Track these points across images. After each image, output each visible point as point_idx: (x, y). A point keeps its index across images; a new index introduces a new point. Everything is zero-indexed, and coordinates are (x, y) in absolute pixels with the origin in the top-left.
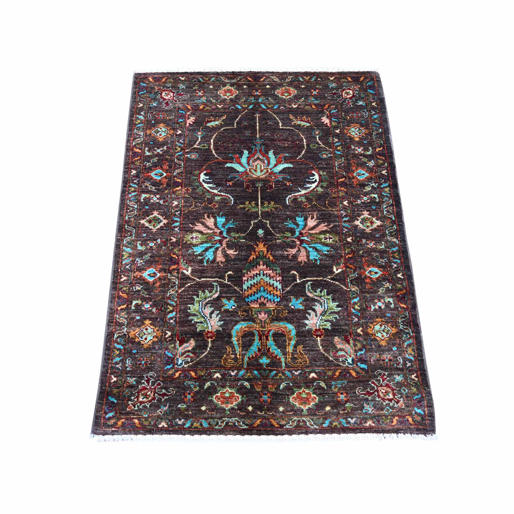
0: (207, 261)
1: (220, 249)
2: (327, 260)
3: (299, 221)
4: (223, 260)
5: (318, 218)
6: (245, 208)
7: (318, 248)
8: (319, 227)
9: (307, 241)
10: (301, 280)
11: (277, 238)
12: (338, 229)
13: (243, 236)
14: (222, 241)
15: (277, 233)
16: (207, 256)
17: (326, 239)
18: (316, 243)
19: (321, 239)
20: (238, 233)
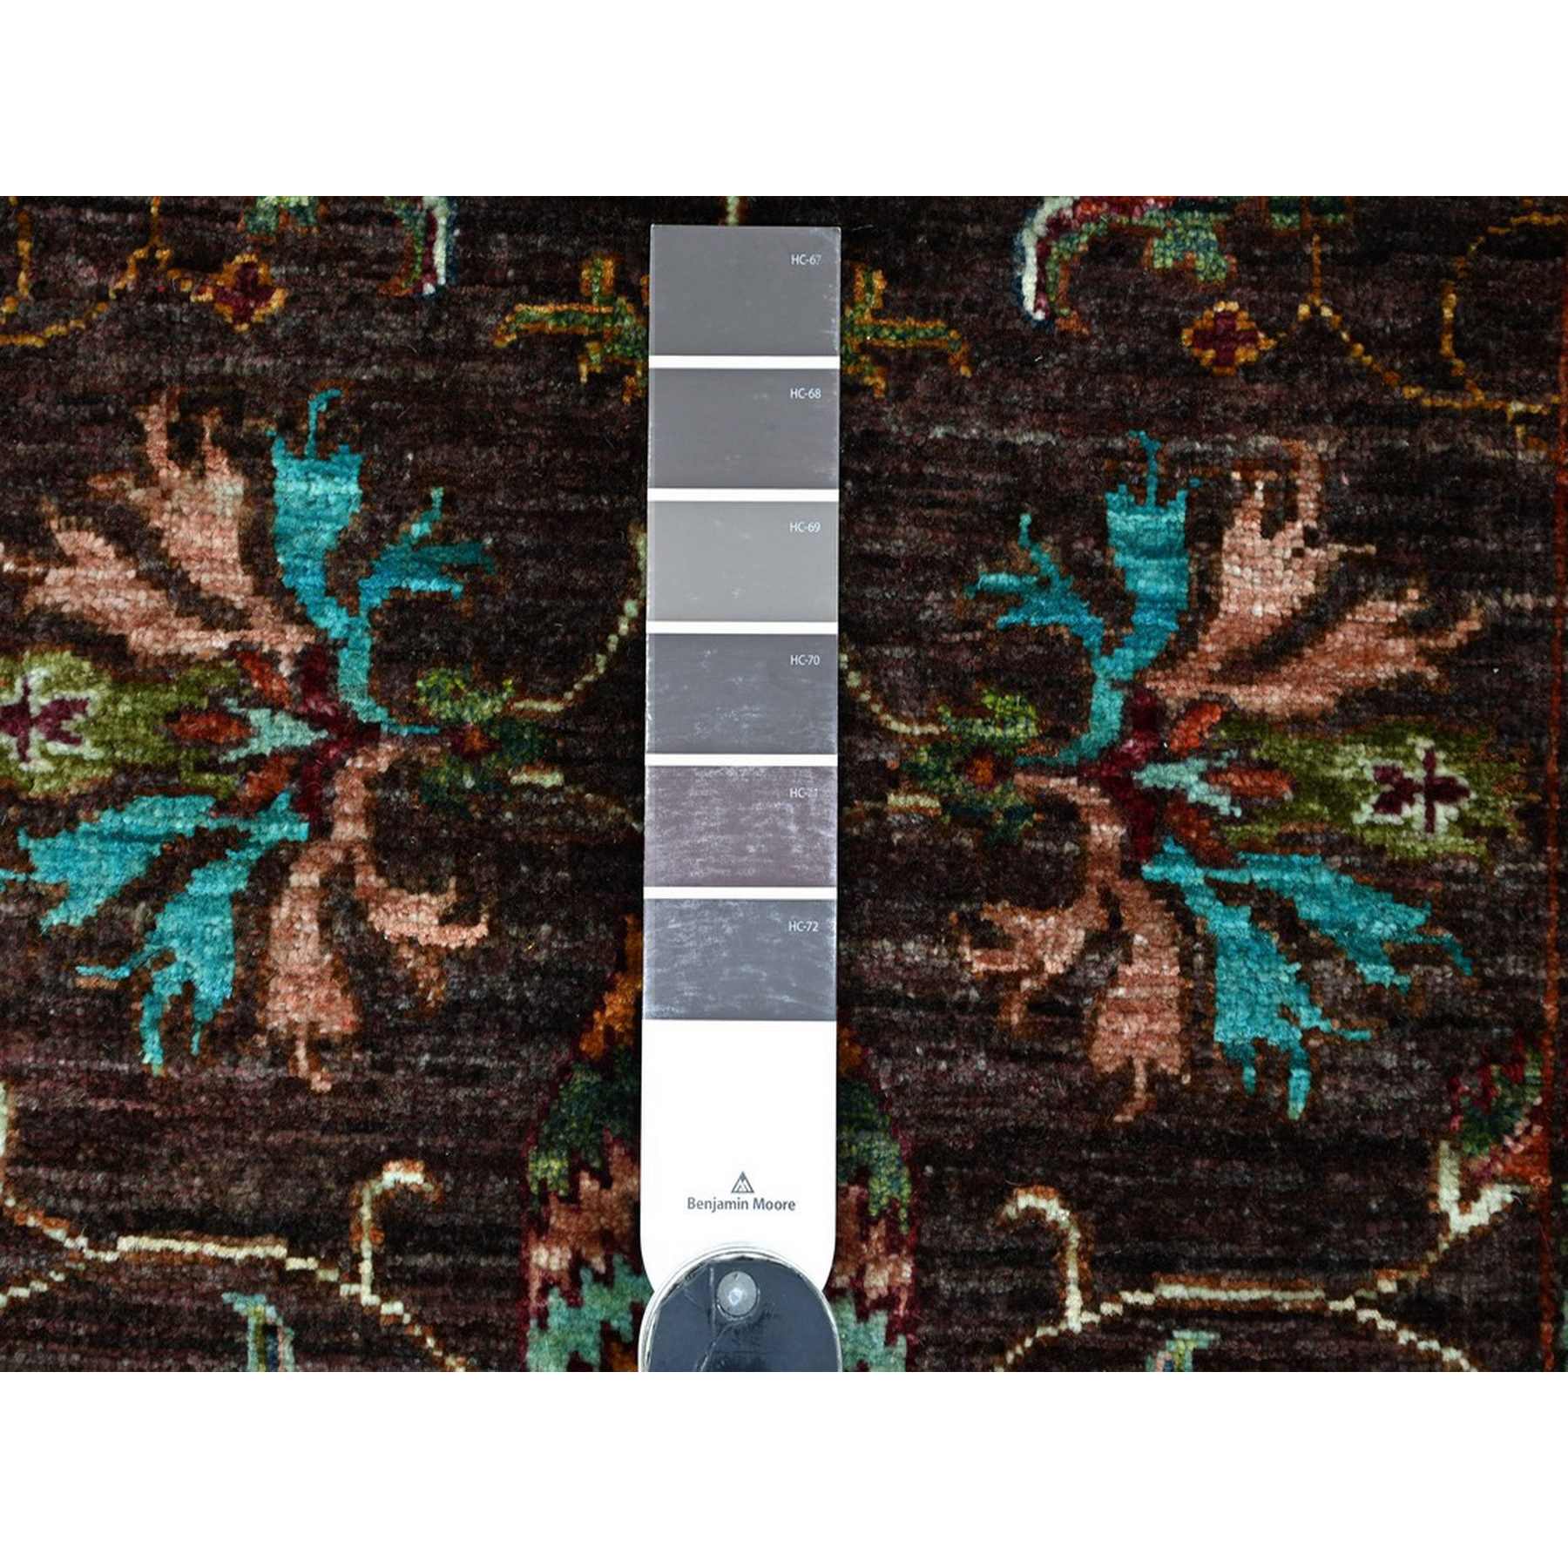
0: (174, 1030)
1: (305, 878)
2: (1383, 1074)
3: (1133, 545)
4: (338, 1021)
5: (1336, 525)
6: (571, 346)
7: (1310, 910)
8: (1336, 639)
9: (1203, 809)
10: (1107, 1308)
11: (890, 759)
12: (1533, 671)
13: (542, 724)
14: (327, 777)
15: (891, 705)
16: (165, 959)
17: (1395, 795)
18: (1289, 844)
19: (1339, 798)
20: (491, 680)
